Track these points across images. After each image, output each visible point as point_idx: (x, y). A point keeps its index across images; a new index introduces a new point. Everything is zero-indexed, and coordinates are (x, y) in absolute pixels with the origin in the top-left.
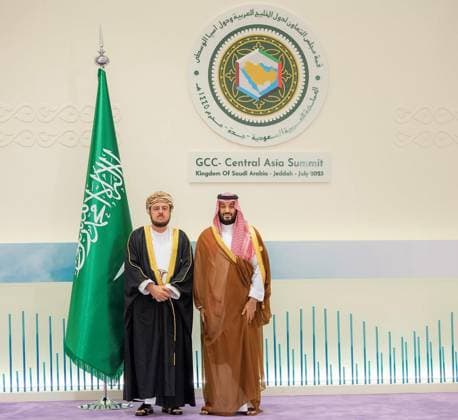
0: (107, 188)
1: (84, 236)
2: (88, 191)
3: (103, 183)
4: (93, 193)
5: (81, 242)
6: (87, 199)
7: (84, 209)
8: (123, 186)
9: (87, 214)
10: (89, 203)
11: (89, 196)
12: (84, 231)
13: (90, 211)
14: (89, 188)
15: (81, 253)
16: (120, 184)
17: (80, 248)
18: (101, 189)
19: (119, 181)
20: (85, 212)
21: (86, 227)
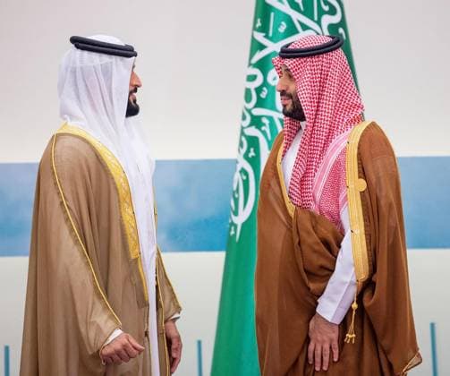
0: (305, 27)
1: (253, 142)
2: (260, 37)
3: (296, 17)
4: (273, 39)
5: (246, 156)
6: (259, 56)
7: (252, 78)
8: (343, 23)
9: (259, 90)
10: (263, 65)
11: (262, 47)
12: (252, 131)
13: (265, 83)
14: (264, 29)
15: (246, 183)
16: (336, 19)
17: (243, 171)
18: (292, 30)
19: (332, 11)
20: (253, 85)
21: (256, 121)
